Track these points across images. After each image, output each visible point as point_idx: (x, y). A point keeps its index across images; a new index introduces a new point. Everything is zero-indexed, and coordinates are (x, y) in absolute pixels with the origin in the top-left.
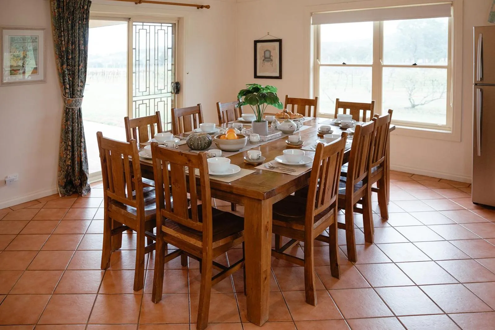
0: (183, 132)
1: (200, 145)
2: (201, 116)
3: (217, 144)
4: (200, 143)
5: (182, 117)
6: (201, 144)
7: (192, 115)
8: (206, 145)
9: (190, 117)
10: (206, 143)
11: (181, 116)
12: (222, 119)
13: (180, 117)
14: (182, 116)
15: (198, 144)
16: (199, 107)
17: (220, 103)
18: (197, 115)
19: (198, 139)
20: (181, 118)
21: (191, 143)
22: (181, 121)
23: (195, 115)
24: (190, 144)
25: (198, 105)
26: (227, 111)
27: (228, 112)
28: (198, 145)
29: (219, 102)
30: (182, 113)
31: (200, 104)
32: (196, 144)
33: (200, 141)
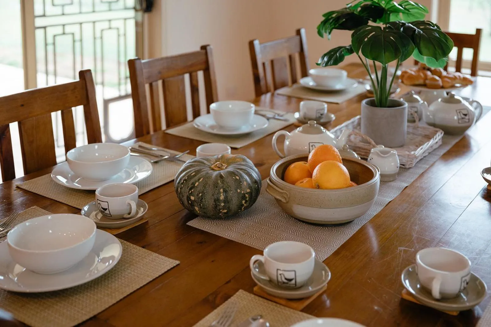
0: (164, 127)
1: (223, 204)
2: (212, 77)
3: (283, 200)
4: (222, 197)
5: (160, 83)
6: (226, 201)
7: (187, 77)
8: (244, 202)
9: (183, 81)
10: (244, 194)
11: (157, 81)
12: (262, 83)
13: (154, 84)
14: (160, 79)
15: (217, 200)
16: (206, 53)
17: (256, 43)
18: (200, 75)
19: (216, 185)
20: (157, 85)
21: (192, 198)
22: (158, 95)
23: (194, 74)
24: (189, 198)
25: (204, 48)
26: (272, 62)
27: (275, 63)
28: (216, 206)
29: (255, 40)
30: (160, 73)
31: (208, 45)
32: (209, 202)
33: (225, 191)
